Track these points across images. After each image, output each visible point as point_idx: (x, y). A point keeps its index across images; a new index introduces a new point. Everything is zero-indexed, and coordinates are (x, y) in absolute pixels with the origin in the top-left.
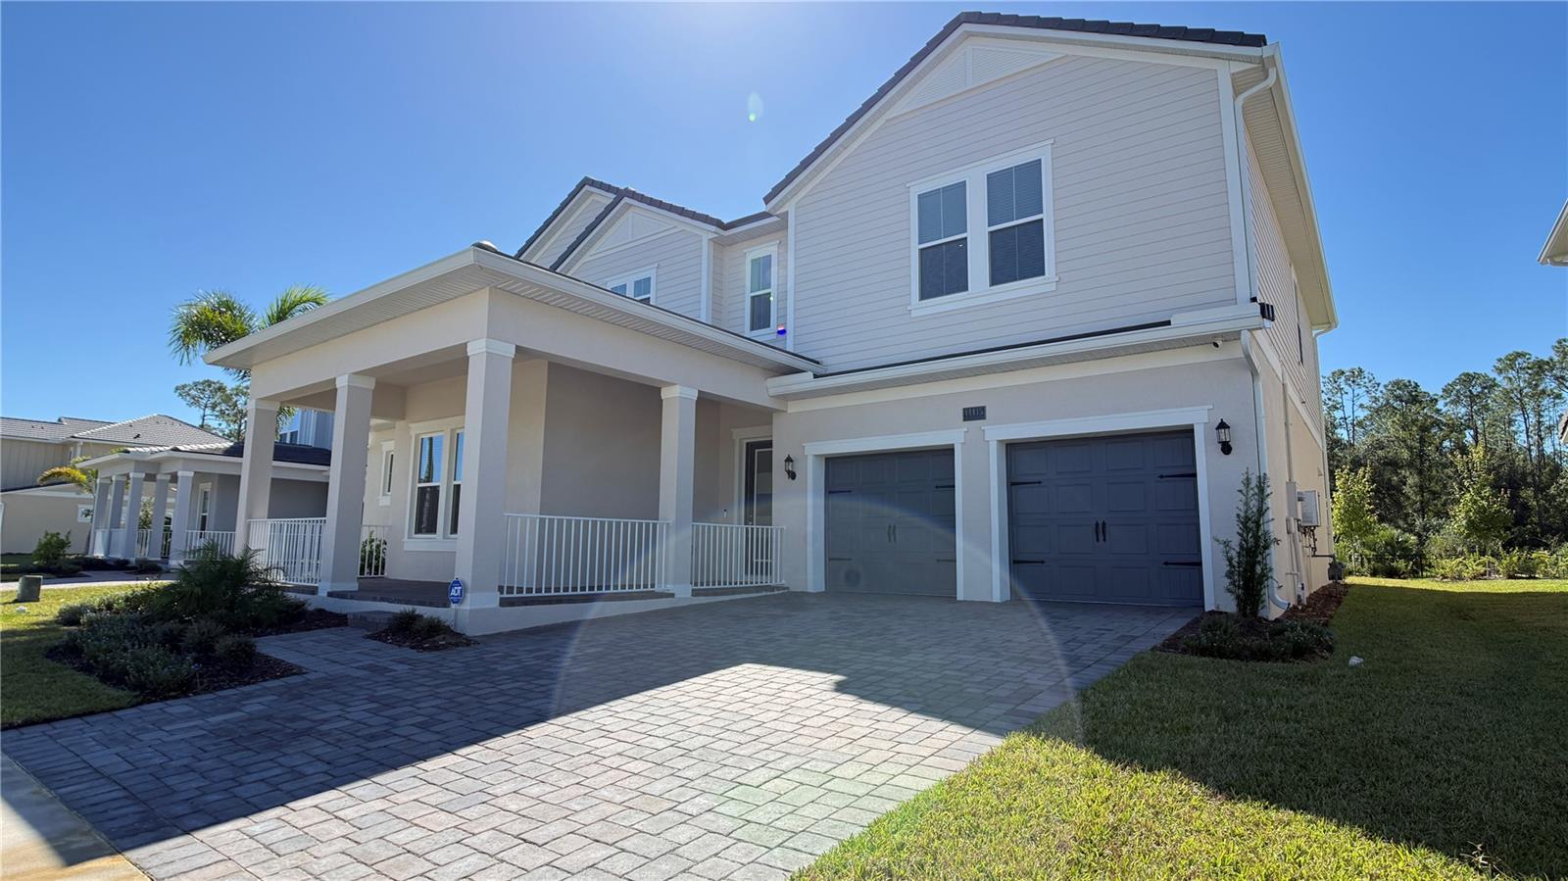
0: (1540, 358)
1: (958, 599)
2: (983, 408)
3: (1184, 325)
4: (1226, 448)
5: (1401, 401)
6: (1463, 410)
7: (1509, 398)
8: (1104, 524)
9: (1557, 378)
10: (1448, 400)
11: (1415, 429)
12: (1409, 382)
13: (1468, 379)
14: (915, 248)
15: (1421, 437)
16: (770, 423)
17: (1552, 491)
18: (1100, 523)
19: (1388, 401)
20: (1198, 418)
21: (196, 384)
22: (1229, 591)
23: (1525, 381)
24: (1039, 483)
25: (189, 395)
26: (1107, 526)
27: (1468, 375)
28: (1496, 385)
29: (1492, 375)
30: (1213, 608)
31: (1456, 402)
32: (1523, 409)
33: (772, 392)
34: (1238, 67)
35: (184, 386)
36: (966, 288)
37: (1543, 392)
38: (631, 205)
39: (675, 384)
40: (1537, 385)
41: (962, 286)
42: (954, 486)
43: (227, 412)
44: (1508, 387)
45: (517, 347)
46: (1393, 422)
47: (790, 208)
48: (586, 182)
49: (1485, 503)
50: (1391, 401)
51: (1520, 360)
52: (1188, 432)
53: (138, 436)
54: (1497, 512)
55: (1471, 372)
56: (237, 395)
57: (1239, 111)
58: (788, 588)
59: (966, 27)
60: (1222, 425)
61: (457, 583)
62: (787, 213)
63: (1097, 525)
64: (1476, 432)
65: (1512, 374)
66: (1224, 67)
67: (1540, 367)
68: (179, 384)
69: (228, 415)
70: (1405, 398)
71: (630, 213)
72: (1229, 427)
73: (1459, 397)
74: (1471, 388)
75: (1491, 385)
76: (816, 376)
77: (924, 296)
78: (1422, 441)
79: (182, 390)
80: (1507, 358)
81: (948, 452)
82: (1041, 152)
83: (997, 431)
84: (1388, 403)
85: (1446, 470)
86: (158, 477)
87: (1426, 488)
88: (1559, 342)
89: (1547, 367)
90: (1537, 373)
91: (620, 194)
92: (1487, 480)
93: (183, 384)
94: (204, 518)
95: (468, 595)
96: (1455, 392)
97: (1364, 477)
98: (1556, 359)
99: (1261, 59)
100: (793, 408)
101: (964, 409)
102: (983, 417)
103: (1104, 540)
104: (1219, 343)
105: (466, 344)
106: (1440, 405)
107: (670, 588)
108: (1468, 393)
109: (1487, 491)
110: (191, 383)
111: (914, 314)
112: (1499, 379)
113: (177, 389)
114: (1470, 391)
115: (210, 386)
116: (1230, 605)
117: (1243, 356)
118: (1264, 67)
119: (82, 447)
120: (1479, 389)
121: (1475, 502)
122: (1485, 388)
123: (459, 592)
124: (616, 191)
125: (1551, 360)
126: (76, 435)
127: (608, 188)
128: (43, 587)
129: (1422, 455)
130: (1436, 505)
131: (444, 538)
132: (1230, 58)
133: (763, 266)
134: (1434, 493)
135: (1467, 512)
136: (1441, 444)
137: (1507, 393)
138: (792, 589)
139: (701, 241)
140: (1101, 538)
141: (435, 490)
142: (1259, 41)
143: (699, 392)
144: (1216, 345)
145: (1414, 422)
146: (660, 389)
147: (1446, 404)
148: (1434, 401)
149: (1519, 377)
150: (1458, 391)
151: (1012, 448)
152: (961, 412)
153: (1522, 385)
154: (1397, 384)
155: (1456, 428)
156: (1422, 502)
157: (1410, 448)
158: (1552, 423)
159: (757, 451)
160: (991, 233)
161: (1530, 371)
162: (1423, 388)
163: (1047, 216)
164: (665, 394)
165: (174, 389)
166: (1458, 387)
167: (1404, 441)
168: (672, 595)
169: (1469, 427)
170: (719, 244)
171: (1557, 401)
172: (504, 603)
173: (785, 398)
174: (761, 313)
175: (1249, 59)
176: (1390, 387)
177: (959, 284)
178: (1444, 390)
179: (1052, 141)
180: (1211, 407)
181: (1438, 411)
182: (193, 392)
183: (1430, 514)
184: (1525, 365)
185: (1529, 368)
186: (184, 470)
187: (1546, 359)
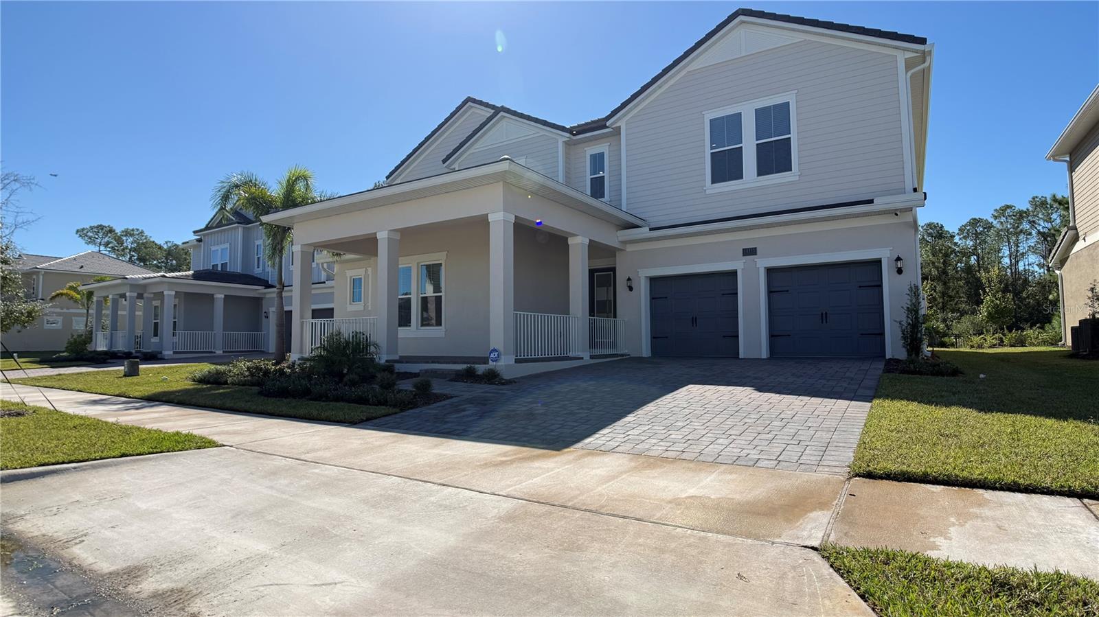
0: (1021, 209)
1: (740, 357)
2: (755, 248)
3: (880, 203)
4: (900, 271)
5: (932, 237)
6: (971, 243)
7: (1000, 236)
8: (826, 313)
9: (1030, 222)
10: (962, 236)
11: (941, 255)
12: (937, 224)
13: (975, 222)
14: (708, 152)
15: (944, 261)
16: (615, 256)
17: (1024, 295)
18: (824, 313)
19: (923, 236)
20: (884, 254)
21: (92, 228)
22: (904, 347)
23: (1011, 224)
24: (787, 291)
25: (87, 236)
26: (828, 315)
27: (975, 219)
28: (993, 226)
29: (991, 220)
30: (891, 357)
31: (965, 238)
32: (1009, 243)
33: (620, 239)
34: (909, 55)
35: (83, 229)
36: (741, 177)
37: (1021, 231)
38: (505, 117)
39: (578, 235)
40: (1018, 227)
41: (739, 176)
42: (737, 294)
43: (116, 248)
44: (1000, 228)
45: (516, 216)
46: (926, 250)
47: (622, 124)
48: (469, 100)
49: (998, 302)
50: (925, 237)
51: (1009, 210)
52: (878, 262)
53: (82, 267)
54: (1005, 307)
55: (977, 218)
56: (126, 235)
57: (909, 80)
58: (629, 355)
59: (741, 18)
60: (899, 259)
61: (494, 350)
62: (619, 127)
63: (822, 314)
64: (978, 257)
65: (1003, 219)
66: (901, 54)
67: (1021, 215)
68: (80, 227)
69: (118, 250)
70: (934, 235)
71: (504, 123)
72: (902, 260)
73: (968, 234)
74: (976, 228)
75: (989, 226)
76: (651, 229)
77: (713, 182)
78: (944, 263)
79: (81, 233)
80: (1000, 209)
81: (734, 274)
82: (789, 97)
83: (764, 262)
84: (923, 238)
85: (959, 282)
86: (145, 295)
87: (947, 294)
88: (1034, 198)
89: (1025, 215)
90: (1019, 219)
91: (497, 110)
92: (1000, 287)
93: (82, 228)
94: (175, 322)
95: (503, 357)
96: (966, 231)
97: (926, 286)
98: (1031, 209)
99: (924, 52)
100: (630, 248)
101: (743, 249)
102: (755, 254)
103: (826, 322)
104: (899, 214)
105: (487, 214)
106: (957, 239)
107: (580, 354)
108: (975, 232)
109: (999, 295)
110: (88, 227)
111: (708, 192)
112: (995, 223)
113: (78, 231)
114: (976, 230)
115: (102, 229)
116: (902, 354)
117: (912, 220)
118: (924, 56)
119: (43, 275)
120: (982, 229)
121: (993, 301)
122: (986, 228)
123: (496, 355)
124: (493, 107)
125: (1028, 210)
126: (38, 267)
127: (487, 105)
128: (140, 366)
129: (944, 272)
130: (952, 305)
131: (417, 329)
132: (905, 49)
133: (598, 161)
134: (950, 297)
135: (988, 307)
136: (956, 265)
137: (998, 232)
138: (632, 356)
139: (558, 142)
140: (824, 321)
141: (409, 300)
142: (922, 41)
143: (590, 240)
144: (897, 215)
145: (940, 250)
146: (567, 239)
147: (960, 239)
148: (953, 237)
149: (1007, 222)
150: (968, 230)
151: (770, 271)
152: (741, 251)
153: (1009, 226)
154: (929, 225)
155: (966, 254)
156: (943, 303)
157: (937, 268)
158: (1024, 251)
159: (596, 274)
160: (757, 144)
161: (1014, 218)
162: (946, 228)
163: (793, 136)
164: (571, 241)
165: (75, 232)
166: (968, 228)
167: (933, 263)
168: (582, 358)
169: (974, 254)
170: (568, 144)
171: (1028, 237)
172: (517, 361)
173: (625, 243)
174: (598, 188)
175: (916, 51)
176: (925, 227)
177: (737, 174)
178: (960, 230)
179: (796, 91)
180: (891, 248)
181: (956, 244)
182: (90, 234)
183: (948, 310)
184: (1011, 214)
185: (1014, 216)
186: (169, 290)
187: (1025, 210)
